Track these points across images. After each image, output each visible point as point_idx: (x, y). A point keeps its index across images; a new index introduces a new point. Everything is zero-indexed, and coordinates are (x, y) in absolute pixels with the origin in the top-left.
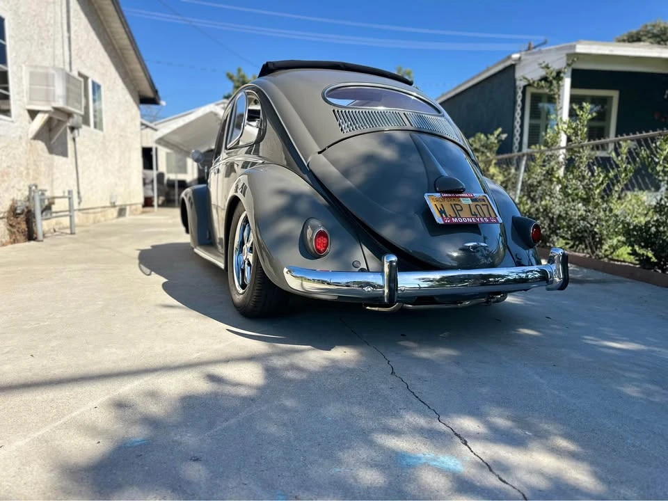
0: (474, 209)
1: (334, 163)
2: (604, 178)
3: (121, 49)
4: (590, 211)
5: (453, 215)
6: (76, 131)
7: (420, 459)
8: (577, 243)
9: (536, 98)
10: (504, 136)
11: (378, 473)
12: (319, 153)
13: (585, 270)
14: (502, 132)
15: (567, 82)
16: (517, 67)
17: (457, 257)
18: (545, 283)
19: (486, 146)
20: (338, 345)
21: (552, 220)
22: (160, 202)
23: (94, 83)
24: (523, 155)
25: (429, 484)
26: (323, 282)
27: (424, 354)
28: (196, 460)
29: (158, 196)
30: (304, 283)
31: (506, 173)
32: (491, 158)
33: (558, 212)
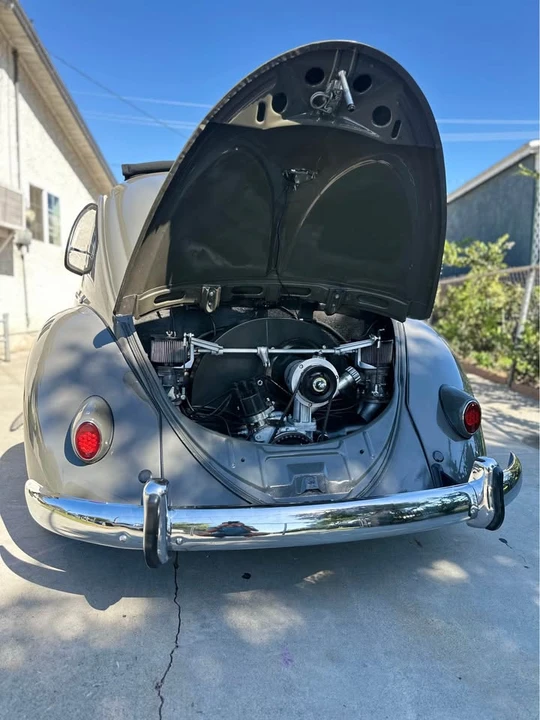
3: (85, 158)
6: (24, 248)
10: (510, 245)
14: (508, 240)
16: (538, 157)
19: (486, 258)
23: (50, 196)
24: (531, 270)
31: (510, 293)
32: (495, 271)
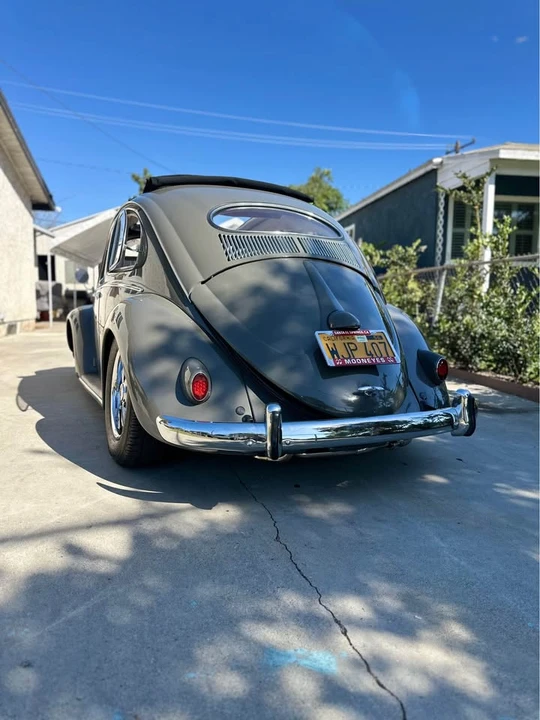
0: (369, 348)
1: (218, 295)
2: (527, 297)
3: (10, 151)
4: (512, 332)
5: (346, 356)
7: (289, 657)
8: (500, 365)
9: (459, 206)
10: (424, 248)
11: (238, 679)
12: (203, 283)
13: (508, 397)
14: (421, 244)
15: (490, 189)
16: (439, 172)
17: (355, 401)
18: (450, 428)
19: (403, 259)
20: (221, 501)
21: (473, 338)
22: (58, 315)
24: (443, 270)
25: (294, 693)
26: (203, 434)
27: (317, 511)
28: (28, 665)
29: (55, 309)
30: (180, 435)
31: (425, 289)
32: (410, 271)
33: (480, 331)
